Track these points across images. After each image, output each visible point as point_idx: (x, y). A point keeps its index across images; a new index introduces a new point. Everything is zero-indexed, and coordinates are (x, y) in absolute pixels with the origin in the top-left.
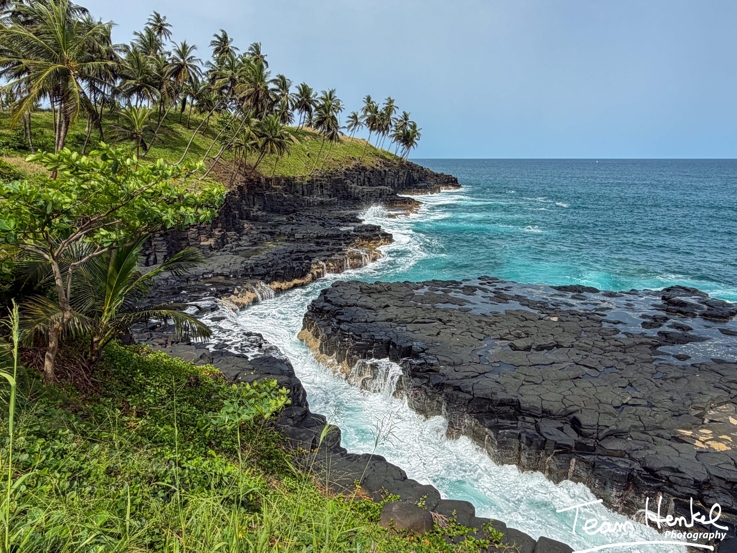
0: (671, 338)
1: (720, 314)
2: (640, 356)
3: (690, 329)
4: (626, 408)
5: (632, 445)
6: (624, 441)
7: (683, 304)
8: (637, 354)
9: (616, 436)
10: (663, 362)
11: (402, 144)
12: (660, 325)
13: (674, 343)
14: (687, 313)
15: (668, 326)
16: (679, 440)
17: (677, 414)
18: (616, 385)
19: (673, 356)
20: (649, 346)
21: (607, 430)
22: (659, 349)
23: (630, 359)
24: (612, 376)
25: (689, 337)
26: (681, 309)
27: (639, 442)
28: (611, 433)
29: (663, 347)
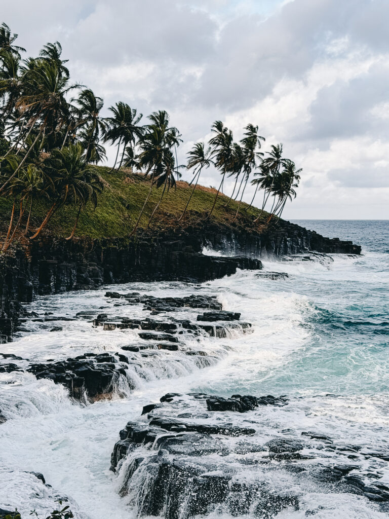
11: (272, 193)
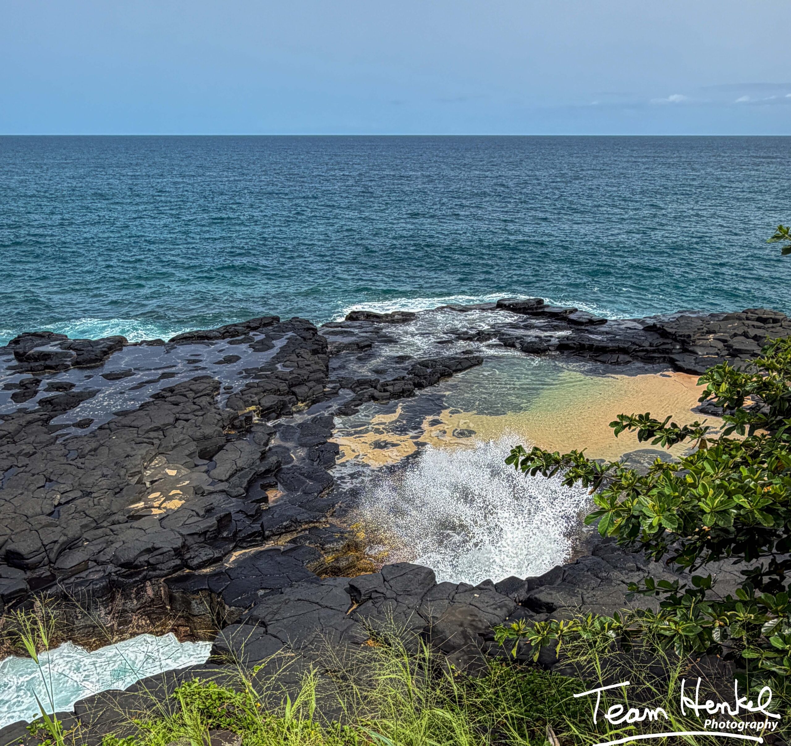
0: (59, 404)
1: (93, 357)
2: (38, 440)
3: (73, 386)
4: (62, 509)
5: (92, 548)
6: (83, 548)
7: (46, 356)
8: (32, 438)
9: (70, 548)
10: (67, 437)
12: (36, 392)
13: (65, 410)
14: (57, 366)
15: (45, 390)
16: (135, 517)
17: (118, 490)
18: (32, 487)
19: (74, 425)
20: (40, 423)
21: (57, 547)
22: (52, 422)
23: (29, 449)
24: (21, 478)
25: (78, 396)
26: (48, 363)
27: (98, 541)
28: (63, 547)
29: (55, 419)
